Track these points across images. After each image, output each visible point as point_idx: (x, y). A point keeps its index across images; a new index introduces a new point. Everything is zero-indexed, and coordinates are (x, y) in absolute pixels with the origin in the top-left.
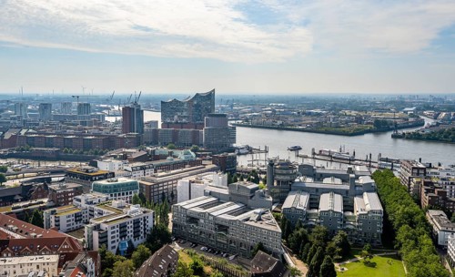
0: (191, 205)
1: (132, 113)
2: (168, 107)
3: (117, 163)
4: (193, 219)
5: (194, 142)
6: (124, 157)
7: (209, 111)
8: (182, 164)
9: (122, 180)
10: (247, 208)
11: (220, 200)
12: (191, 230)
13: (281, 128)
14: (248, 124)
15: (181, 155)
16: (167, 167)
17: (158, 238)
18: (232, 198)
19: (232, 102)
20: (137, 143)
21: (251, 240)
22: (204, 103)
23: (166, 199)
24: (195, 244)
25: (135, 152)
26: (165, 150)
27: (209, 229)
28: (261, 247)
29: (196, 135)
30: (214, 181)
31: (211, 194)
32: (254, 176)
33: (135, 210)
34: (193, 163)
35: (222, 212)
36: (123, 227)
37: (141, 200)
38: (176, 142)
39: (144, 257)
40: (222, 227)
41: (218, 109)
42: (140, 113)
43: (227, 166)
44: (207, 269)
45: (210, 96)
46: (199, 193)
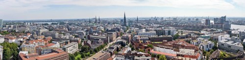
0: (223, 41)
1: (208, 21)
2: (215, 19)
3: (205, 32)
4: (223, 45)
5: (221, 28)
6: (206, 30)
7: (225, 21)
8: (219, 32)
9: (206, 35)
10: (235, 42)
11: (228, 40)
12: (222, 47)
13: (241, 24)
14: (234, 23)
15: (219, 30)
16: (216, 33)
17: (215, 48)
18: (231, 40)
19: (229, 19)
20: (209, 27)
21: (236, 49)
22: (223, 19)
23: (216, 40)
24: (223, 50)
25: (209, 30)
26: (215, 29)
27: (227, 46)
28: (239, 50)
29: (222, 26)
30: (227, 36)
31: (227, 39)
32: (235, 35)
33: (210, 42)
34: (222, 32)
35: (230, 43)
36: (207, 45)
37: (211, 40)
38: (217, 27)
39: (212, 52)
40: (230, 46)
41: (227, 20)
43: (229, 33)
44: (226, 55)
45: (225, 17)
46: (223, 39)
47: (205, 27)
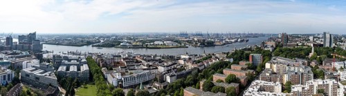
0: (27, 70)
1: (9, 39)
2: (21, 37)
3: (4, 55)
4: (28, 75)
5: (29, 49)
6: (6, 53)
7: (34, 39)
8: (25, 56)
9: (5, 61)
10: (46, 72)
11: (37, 69)
12: (27, 79)
13: (58, 44)
14: (47, 43)
15: (24, 53)
16: (19, 57)
17: (16, 81)
18: (41, 68)
19: (41, 36)
20: (11, 49)
21: (47, 83)
22: (32, 36)
23: (17, 68)
24: (28, 84)
25: (10, 52)
26: (19, 52)
27: (33, 78)
28: (50, 85)
29: (29, 47)
30: (35, 62)
31: (34, 67)
32: (48, 61)
33: (9, 71)
34: (28, 56)
35: (37, 73)
36: (5, 76)
37: (11, 68)
38: (23, 49)
39: (11, 87)
40: (37, 78)
41: (37, 38)
42: (12, 39)
43: (40, 57)
44: (32, 93)
45: (34, 34)
46: (30, 66)
47: (6, 49)
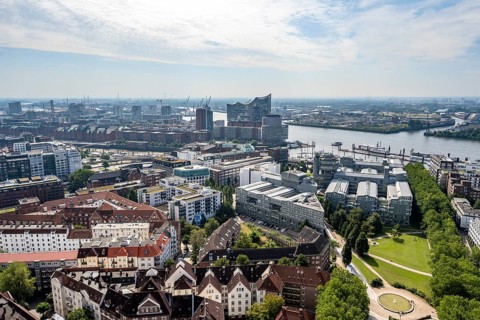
0: (252, 188)
1: (204, 113)
2: (233, 109)
3: (192, 154)
4: (252, 199)
5: (254, 138)
6: (198, 149)
7: (266, 112)
8: (243, 156)
9: (196, 167)
10: (296, 192)
11: (274, 185)
12: (250, 209)
13: (327, 126)
14: (298, 123)
15: (243, 148)
16: (231, 158)
17: (225, 213)
18: (284, 183)
19: (284, 105)
20: (208, 138)
21: (299, 218)
22: (262, 105)
23: (229, 183)
24: (254, 219)
25: (206, 145)
26: (230, 144)
27: (265, 207)
28: (307, 223)
29: (255, 132)
30: (270, 169)
31: (267, 180)
32: (303, 166)
33: (207, 191)
34: (252, 155)
35: (276, 194)
36: (197, 204)
37: (211, 183)
38: (240, 138)
39: (214, 228)
40: (276, 206)
41: (273, 110)
42: (210, 114)
43: (281, 158)
44: (263, 239)
45: (267, 99)
46: (258, 178)
47: (196, 138)
